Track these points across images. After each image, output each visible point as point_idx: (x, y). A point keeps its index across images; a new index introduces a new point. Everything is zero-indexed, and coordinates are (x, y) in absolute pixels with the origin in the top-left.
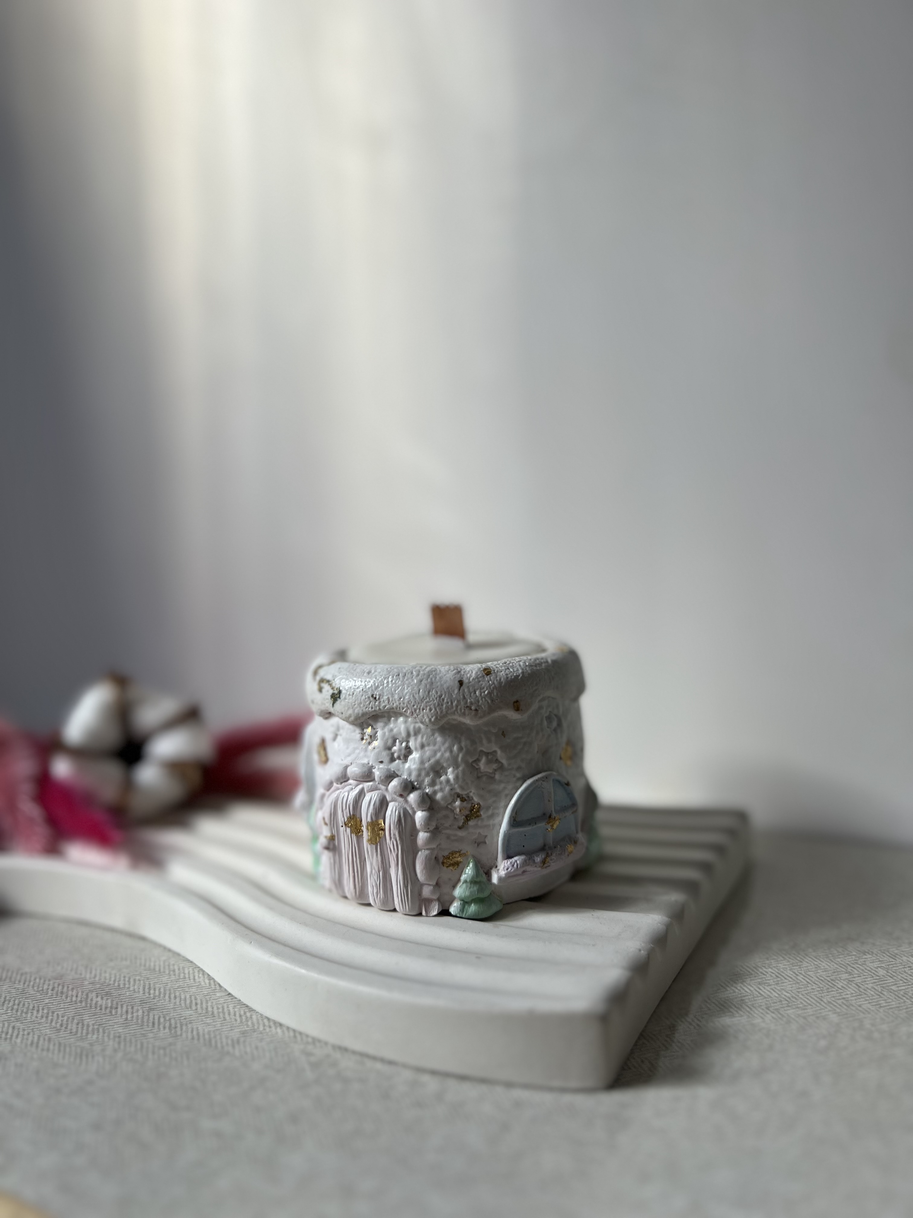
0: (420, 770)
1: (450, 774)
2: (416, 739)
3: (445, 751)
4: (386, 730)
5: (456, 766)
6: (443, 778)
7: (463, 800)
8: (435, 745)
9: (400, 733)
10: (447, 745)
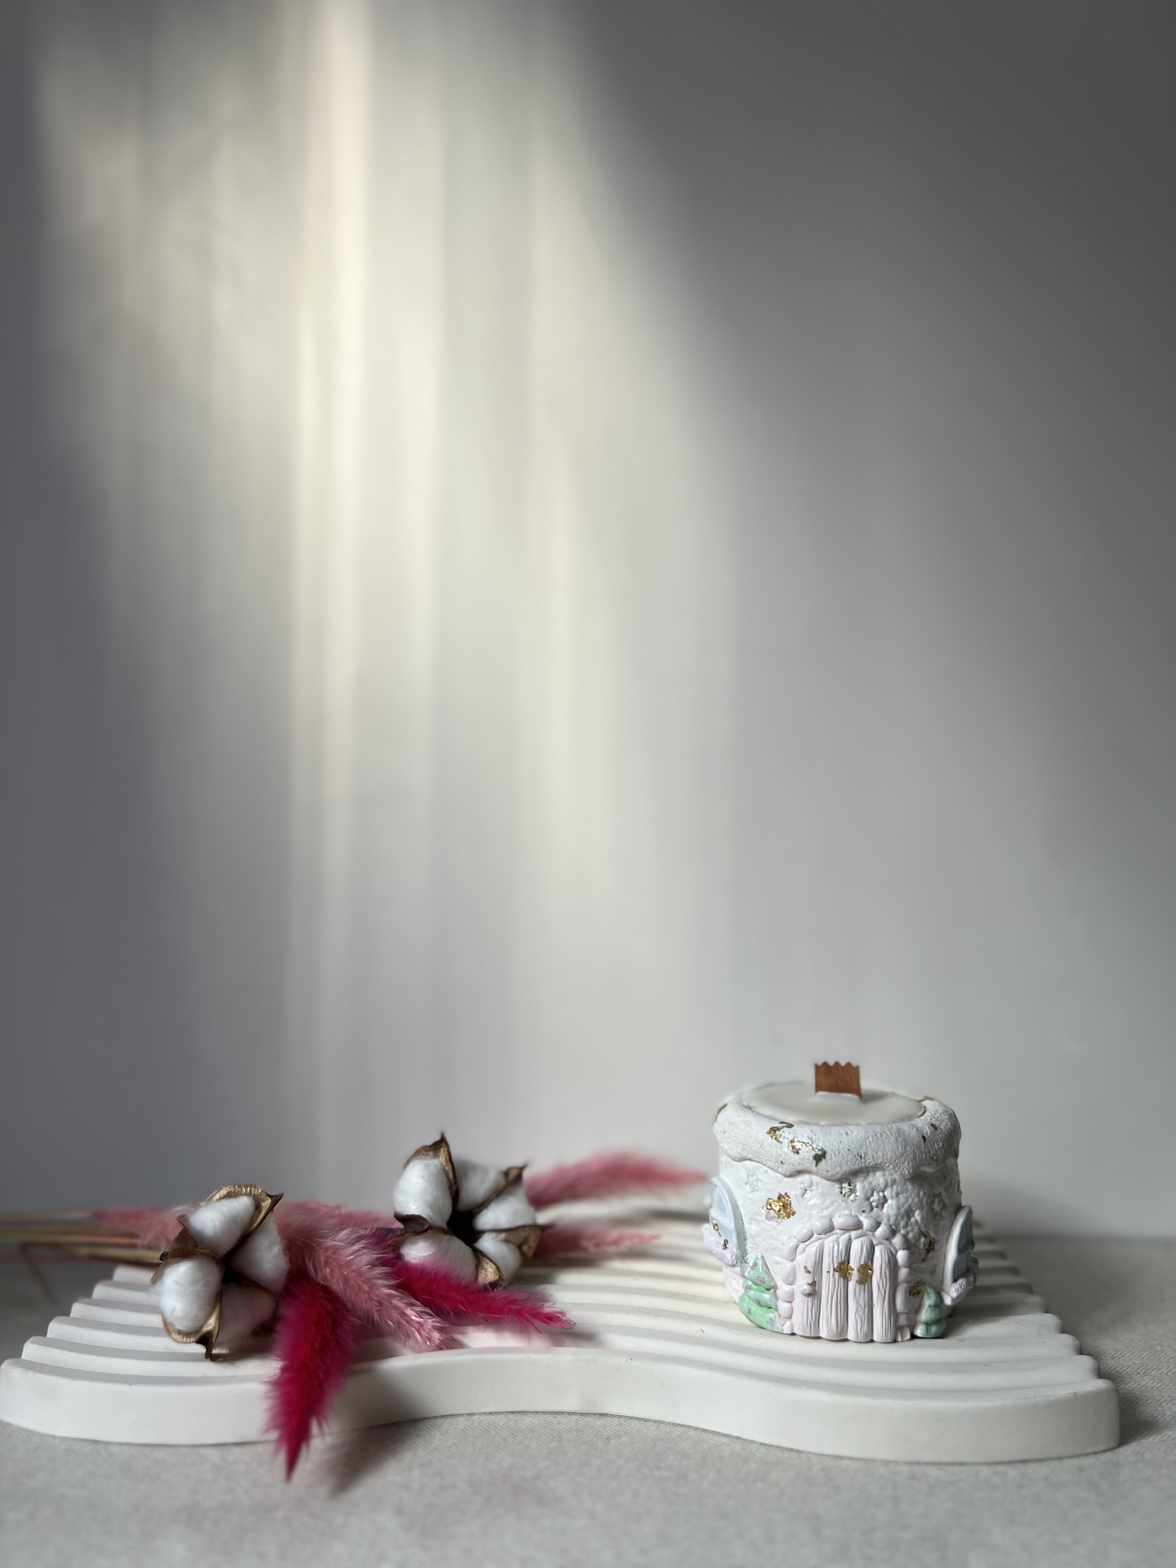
0: (897, 1215)
1: (917, 1216)
2: (892, 1189)
3: (915, 1197)
4: (866, 1183)
5: (921, 1209)
6: (912, 1220)
7: (925, 1236)
8: (907, 1192)
9: (879, 1185)
10: (916, 1191)
